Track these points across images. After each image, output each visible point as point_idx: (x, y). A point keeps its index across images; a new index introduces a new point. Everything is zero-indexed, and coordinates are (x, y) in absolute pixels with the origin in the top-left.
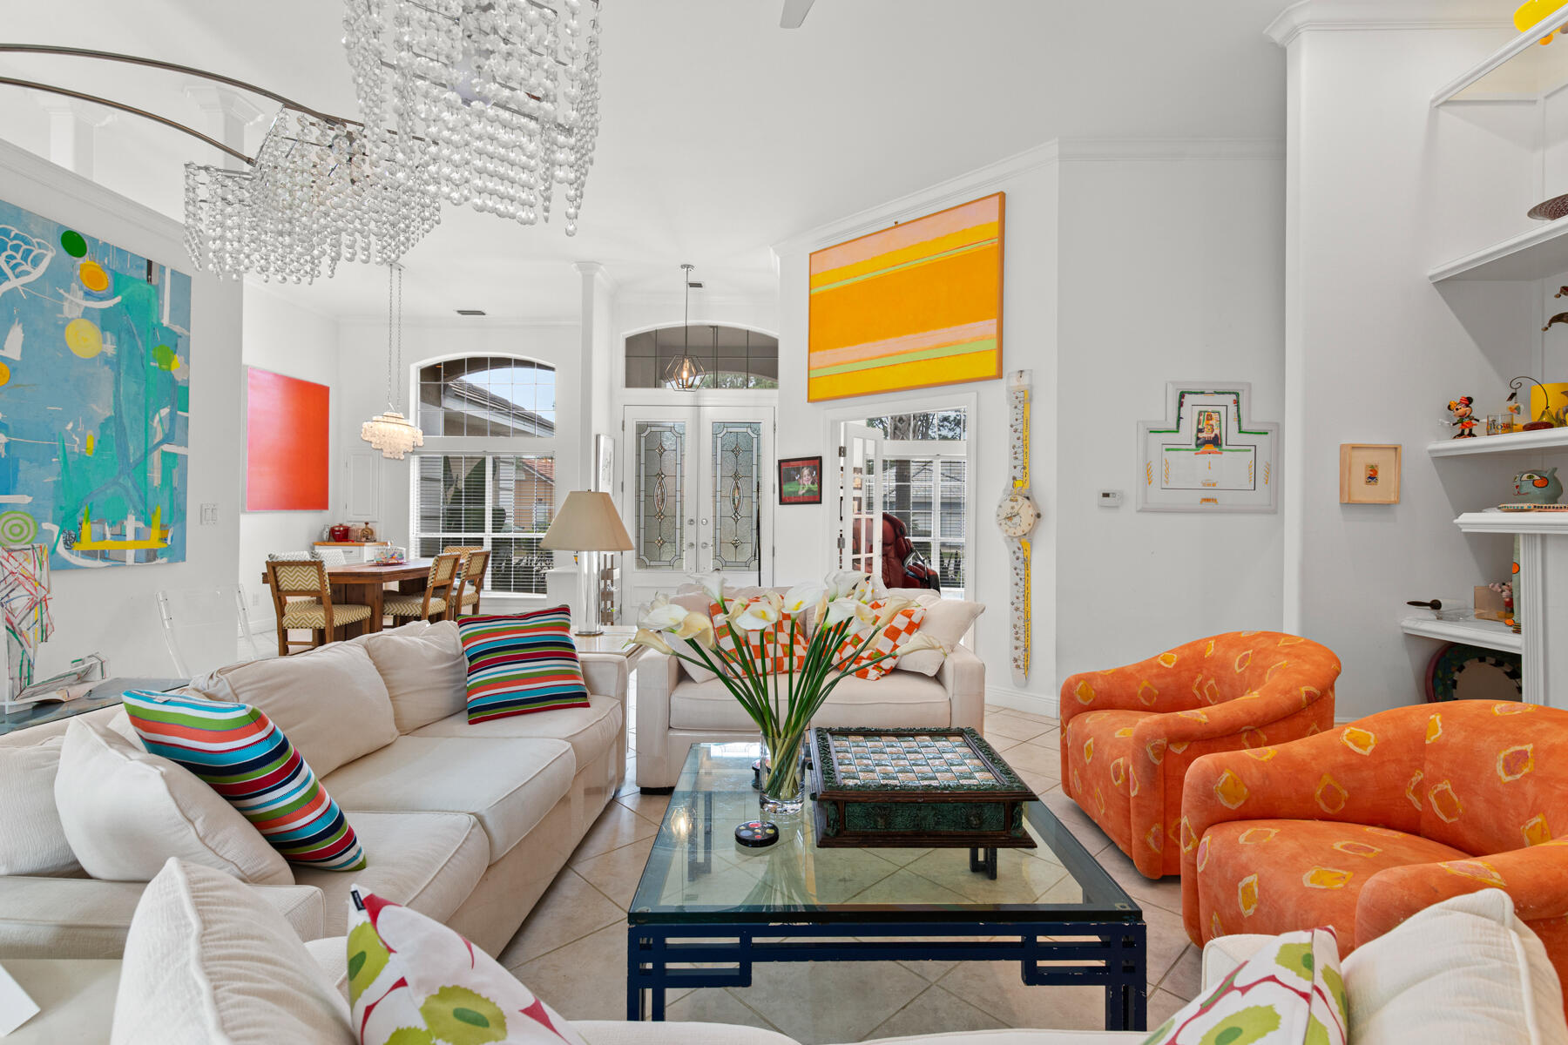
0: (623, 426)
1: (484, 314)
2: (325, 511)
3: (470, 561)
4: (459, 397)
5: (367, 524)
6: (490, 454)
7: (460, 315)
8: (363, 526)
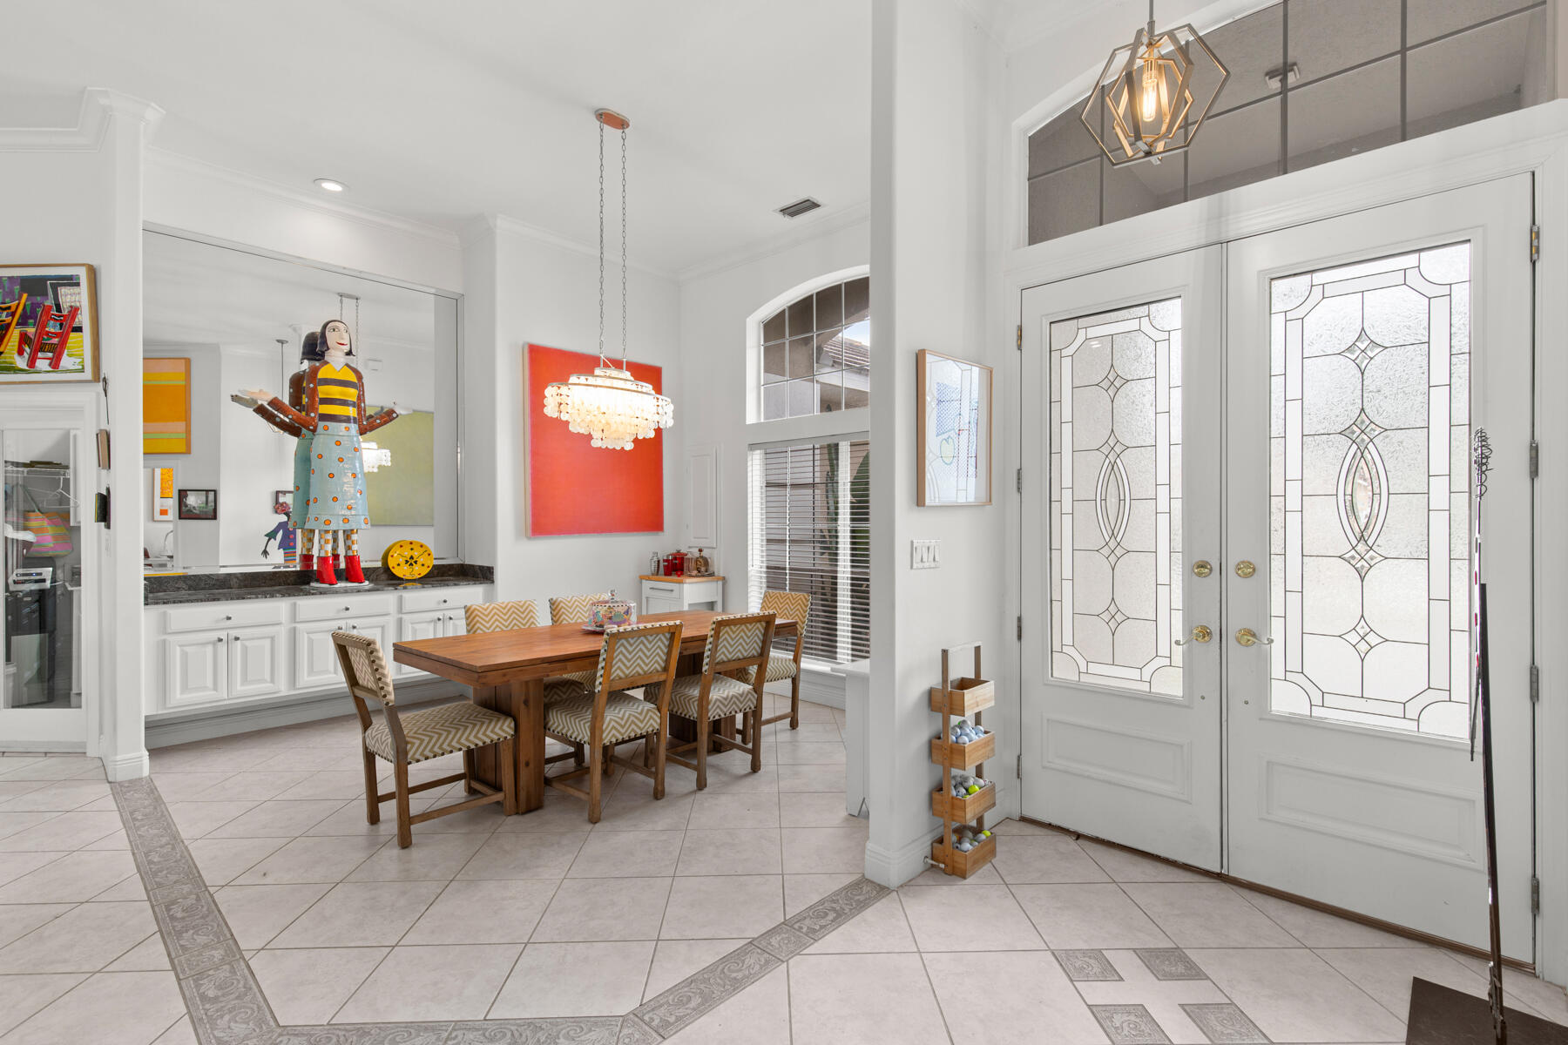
0: (1020, 337)
1: (815, 205)
2: (660, 533)
3: (717, 635)
4: (836, 363)
5: (700, 551)
6: (844, 436)
7: (787, 219)
8: (697, 554)
